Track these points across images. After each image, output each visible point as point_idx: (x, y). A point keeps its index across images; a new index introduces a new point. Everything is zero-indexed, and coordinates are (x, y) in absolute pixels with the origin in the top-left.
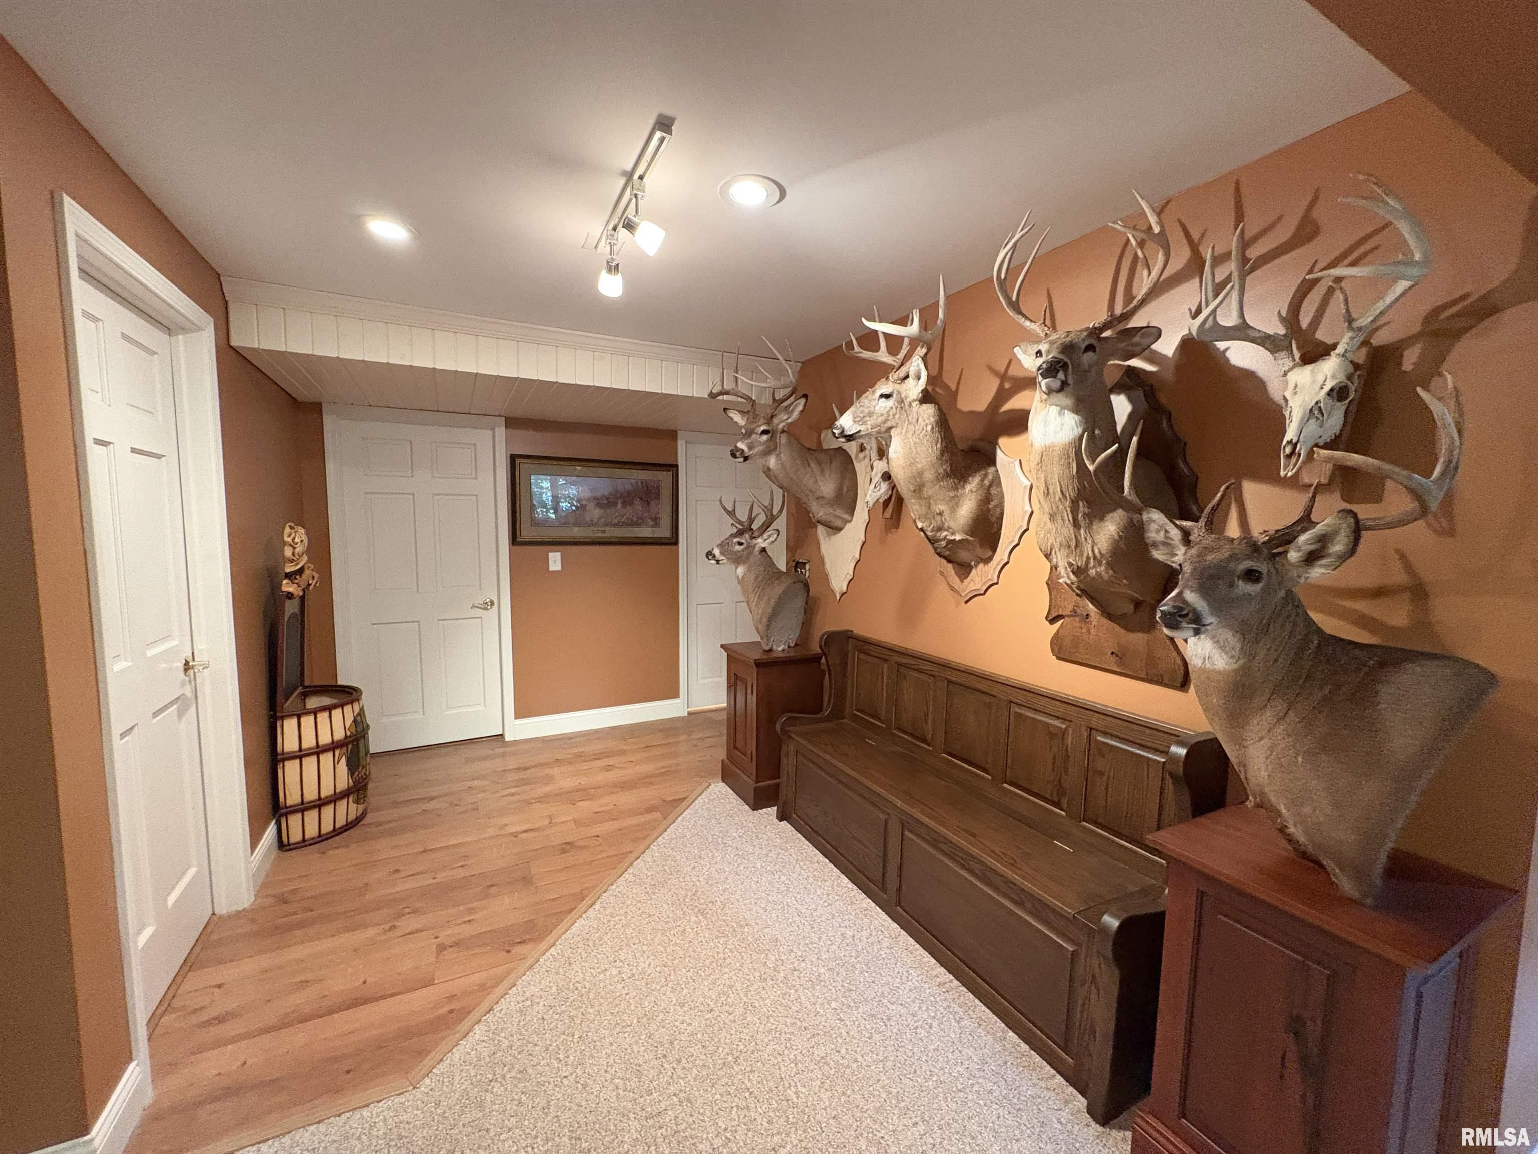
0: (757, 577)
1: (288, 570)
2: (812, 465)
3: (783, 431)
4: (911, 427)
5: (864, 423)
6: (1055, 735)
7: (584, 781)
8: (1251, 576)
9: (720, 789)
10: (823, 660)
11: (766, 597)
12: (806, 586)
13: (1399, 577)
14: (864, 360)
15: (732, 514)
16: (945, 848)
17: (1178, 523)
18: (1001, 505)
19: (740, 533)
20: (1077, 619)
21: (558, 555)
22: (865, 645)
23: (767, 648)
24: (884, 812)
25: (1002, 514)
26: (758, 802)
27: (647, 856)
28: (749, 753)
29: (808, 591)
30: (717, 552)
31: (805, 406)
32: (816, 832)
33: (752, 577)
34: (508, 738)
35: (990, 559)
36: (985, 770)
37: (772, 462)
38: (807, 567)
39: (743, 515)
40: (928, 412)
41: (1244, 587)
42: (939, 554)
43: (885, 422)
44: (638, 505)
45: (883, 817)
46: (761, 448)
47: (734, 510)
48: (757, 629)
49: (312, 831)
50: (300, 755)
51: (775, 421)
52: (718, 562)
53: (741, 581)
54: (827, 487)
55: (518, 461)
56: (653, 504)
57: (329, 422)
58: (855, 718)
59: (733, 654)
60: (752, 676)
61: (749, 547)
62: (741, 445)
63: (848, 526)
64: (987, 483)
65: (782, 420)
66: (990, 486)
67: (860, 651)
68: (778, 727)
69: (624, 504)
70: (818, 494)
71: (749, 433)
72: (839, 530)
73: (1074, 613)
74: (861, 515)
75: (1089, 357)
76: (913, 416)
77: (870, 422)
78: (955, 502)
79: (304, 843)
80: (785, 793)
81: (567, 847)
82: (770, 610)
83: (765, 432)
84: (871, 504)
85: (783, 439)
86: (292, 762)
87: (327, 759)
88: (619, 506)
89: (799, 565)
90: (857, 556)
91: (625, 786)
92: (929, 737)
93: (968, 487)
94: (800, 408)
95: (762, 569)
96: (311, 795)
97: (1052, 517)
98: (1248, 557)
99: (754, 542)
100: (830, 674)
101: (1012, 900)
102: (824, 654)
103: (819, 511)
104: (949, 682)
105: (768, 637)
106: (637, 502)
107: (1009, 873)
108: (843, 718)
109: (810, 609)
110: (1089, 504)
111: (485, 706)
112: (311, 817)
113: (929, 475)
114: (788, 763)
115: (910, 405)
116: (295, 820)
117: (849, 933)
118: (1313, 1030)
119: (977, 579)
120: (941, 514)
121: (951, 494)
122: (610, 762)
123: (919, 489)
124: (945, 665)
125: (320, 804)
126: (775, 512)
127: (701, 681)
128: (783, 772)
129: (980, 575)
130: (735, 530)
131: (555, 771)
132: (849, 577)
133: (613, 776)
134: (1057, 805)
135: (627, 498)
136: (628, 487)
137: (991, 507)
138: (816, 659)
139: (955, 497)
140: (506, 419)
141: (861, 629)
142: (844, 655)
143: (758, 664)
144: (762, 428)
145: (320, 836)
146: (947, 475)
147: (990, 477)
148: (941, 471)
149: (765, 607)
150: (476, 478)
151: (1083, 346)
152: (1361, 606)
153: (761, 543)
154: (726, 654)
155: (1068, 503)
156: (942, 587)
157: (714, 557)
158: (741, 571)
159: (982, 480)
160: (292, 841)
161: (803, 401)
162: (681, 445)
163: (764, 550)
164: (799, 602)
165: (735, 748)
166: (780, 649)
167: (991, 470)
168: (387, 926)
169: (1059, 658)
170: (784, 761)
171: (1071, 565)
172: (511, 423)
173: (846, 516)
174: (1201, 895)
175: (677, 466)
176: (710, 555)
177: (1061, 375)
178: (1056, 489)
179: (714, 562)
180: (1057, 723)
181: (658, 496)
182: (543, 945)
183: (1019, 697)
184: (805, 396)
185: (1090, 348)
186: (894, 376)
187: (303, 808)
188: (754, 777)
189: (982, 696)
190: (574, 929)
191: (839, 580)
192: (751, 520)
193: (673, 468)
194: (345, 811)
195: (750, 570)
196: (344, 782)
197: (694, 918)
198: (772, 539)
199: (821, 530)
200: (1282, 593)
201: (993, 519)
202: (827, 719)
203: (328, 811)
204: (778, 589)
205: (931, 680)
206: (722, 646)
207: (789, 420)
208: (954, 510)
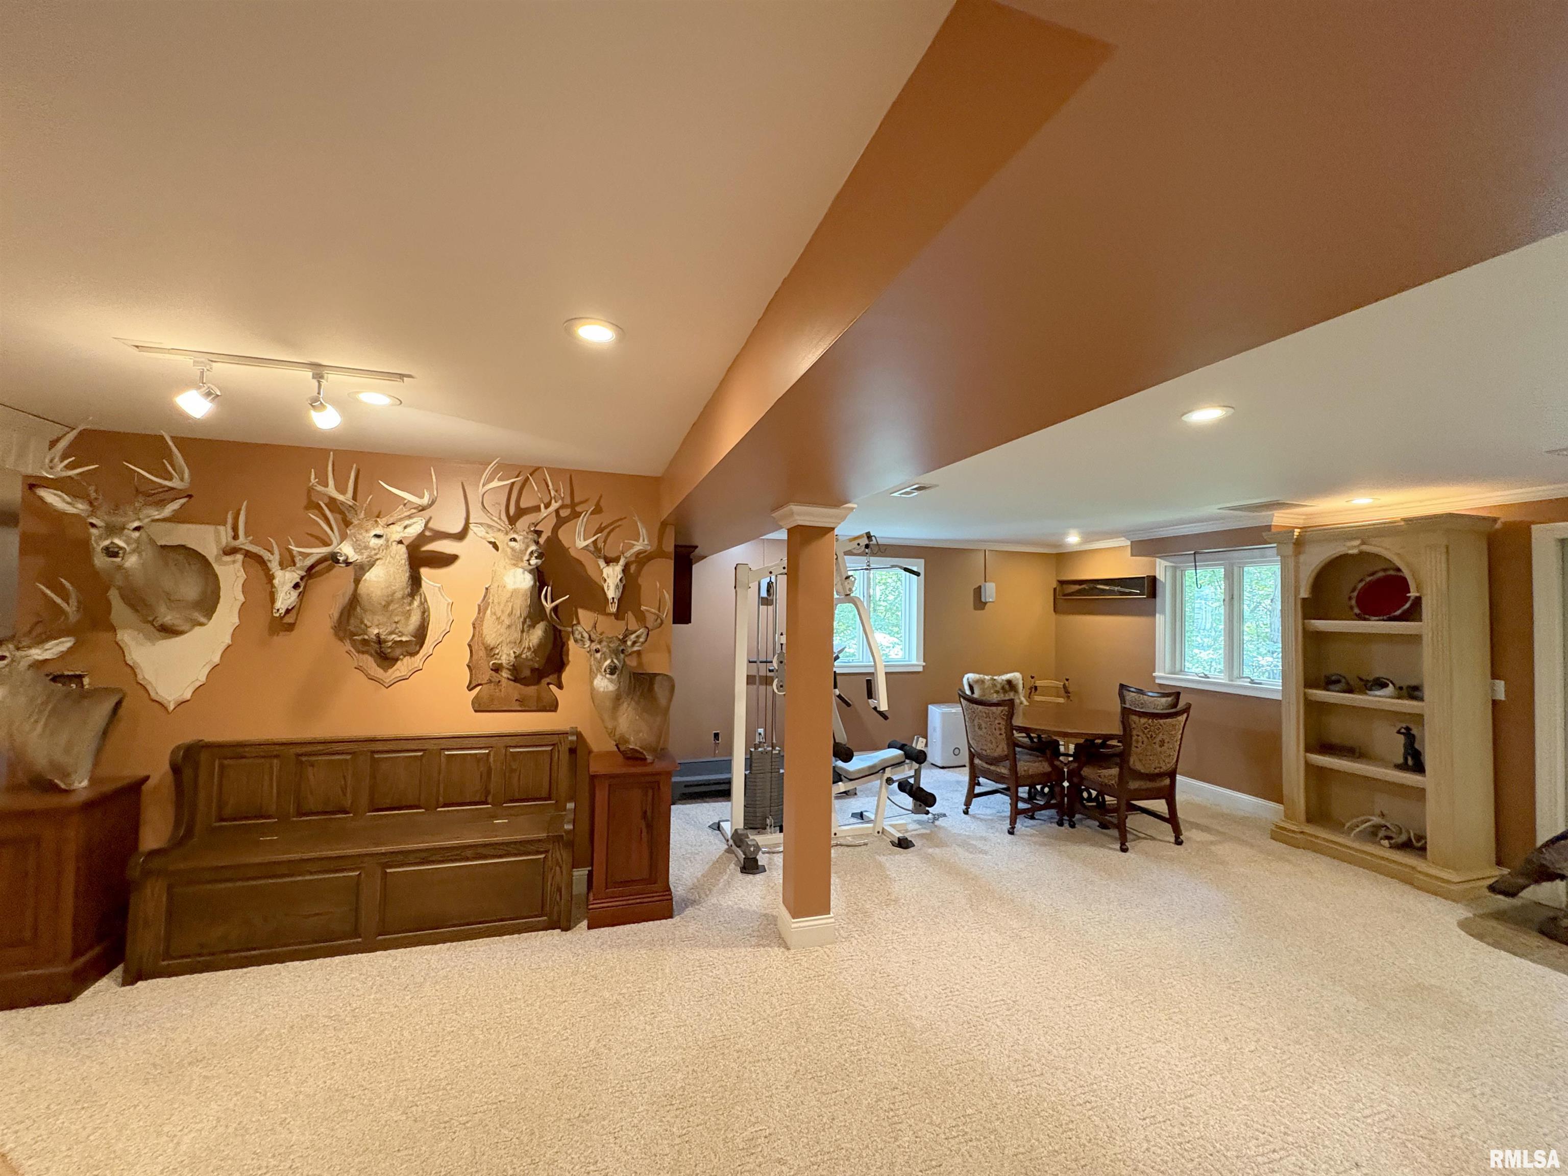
0: (31, 701)
2: (171, 565)
4: (392, 560)
6: (481, 759)
8: (623, 651)
20: (492, 684)
22: (235, 749)
24: (354, 869)
25: (429, 621)
36: (417, 807)
38: (86, 680)
40: (402, 550)
41: (622, 656)
45: (355, 873)
46: (134, 546)
51: (141, 515)
62: (120, 543)
63: (198, 629)
65: (148, 516)
66: (424, 602)
73: (490, 682)
76: (394, 552)
83: (137, 529)
85: (144, 536)
90: (216, 660)
92: (348, 806)
93: (416, 603)
98: (621, 644)
99: (22, 653)
101: (499, 856)
102: (176, 771)
103: (167, 615)
104: (373, 753)
110: (531, 620)
115: (393, 544)
118: (649, 813)
119: (402, 669)
120: (397, 622)
121: (408, 608)
134: (484, 803)
137: (425, 616)
139: (410, 610)
142: (196, 769)
144: (135, 525)
153: (36, 654)
155: (522, 620)
159: (421, 598)
161: (185, 500)
169: (481, 712)
173: (203, 620)
174: (610, 786)
178: (517, 612)
180: (482, 751)
183: (450, 744)
198: (61, 648)
202: (179, 845)
205: (349, 757)
207: (158, 517)
208: (408, 619)
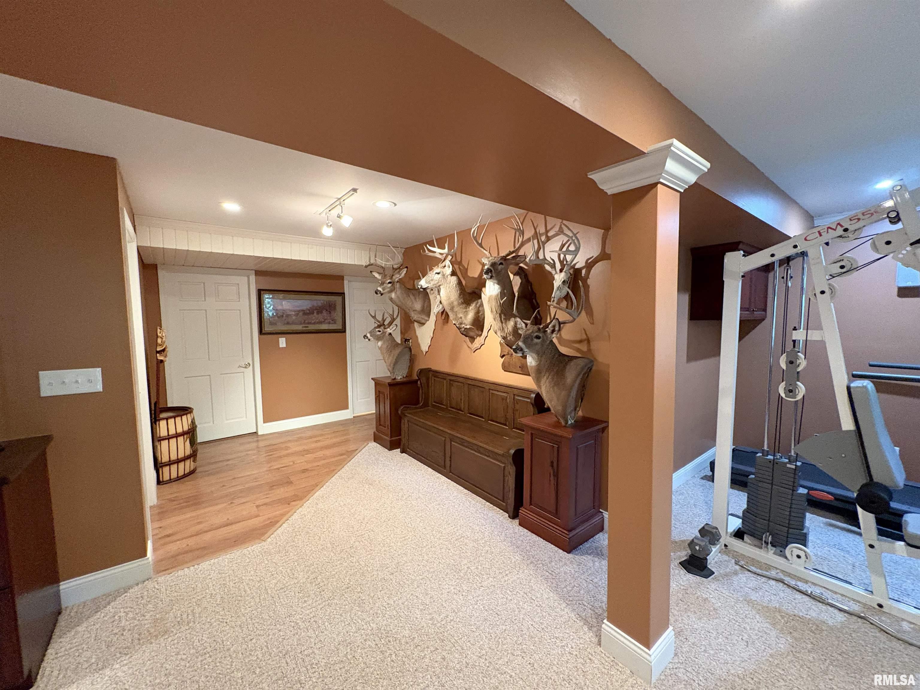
0: (387, 347)
1: (158, 350)
2: (411, 296)
3: (398, 282)
4: (448, 285)
5: (430, 283)
6: (504, 399)
7: (306, 448)
8: (538, 337)
9: (373, 445)
10: (419, 382)
11: (392, 355)
12: (410, 349)
13: (584, 337)
14: (430, 256)
15: (374, 317)
16: (465, 444)
17: (524, 321)
18: (484, 314)
19: (379, 326)
20: (509, 356)
21: (284, 339)
22: (436, 373)
23: (393, 378)
24: (443, 437)
25: (484, 318)
26: (392, 446)
27: (343, 470)
28: (387, 426)
29: (411, 351)
30: (368, 335)
31: (407, 271)
32: (418, 454)
33: (385, 346)
34: (260, 433)
35: (481, 335)
36: (482, 417)
37: (393, 295)
38: (410, 341)
39: (380, 318)
40: (454, 279)
41: (536, 340)
42: (462, 334)
43: (438, 283)
44: (325, 313)
45: (444, 439)
46: (388, 290)
47: (375, 316)
48: (388, 369)
49: (174, 475)
50: (169, 438)
51: (394, 277)
52: (369, 340)
53: (380, 348)
54: (418, 306)
55: (262, 292)
56: (332, 313)
57: (161, 273)
58: (434, 406)
59: (378, 383)
60: (387, 391)
61: (383, 332)
62: (379, 289)
63: (428, 322)
64: (478, 306)
65: (397, 277)
66: (479, 307)
67: (435, 377)
68: (399, 412)
69: (318, 313)
70: (414, 309)
71: (383, 283)
72: (424, 324)
73: (508, 354)
74: (433, 318)
75: (500, 267)
76: (448, 280)
77: (432, 283)
78: (466, 313)
79: (170, 481)
80: (404, 441)
81: (305, 471)
82: (394, 360)
83: (390, 283)
84: (436, 314)
85: (398, 285)
86: (165, 441)
87: (181, 439)
88: (315, 314)
89: (407, 340)
90: (432, 335)
91: (327, 447)
92: (462, 409)
93: (471, 308)
94: (405, 272)
95: (390, 342)
96: (174, 457)
97: (494, 319)
98: (537, 332)
99: (386, 330)
100: (422, 389)
101: (486, 455)
102: (419, 379)
103: (415, 316)
104: (469, 384)
105: (394, 373)
106: (324, 311)
107: (485, 446)
108: (429, 406)
109: (412, 360)
110: (505, 315)
111: (246, 418)
112: (174, 467)
113: (456, 303)
114: (405, 426)
115: (447, 276)
116: (166, 469)
117: (431, 484)
118: (555, 464)
119: (477, 343)
120: (461, 318)
121: (464, 310)
122: (318, 439)
123: (452, 309)
124: (467, 378)
125: (178, 461)
126: (395, 317)
127: (359, 401)
128: (403, 433)
129: (479, 341)
130: (376, 325)
131: (289, 445)
132: (429, 345)
133: (319, 444)
134: (505, 425)
135: (320, 310)
136: (320, 304)
137: (480, 315)
138: (416, 381)
139: (466, 311)
140: (255, 271)
141: (435, 367)
142: (428, 379)
143: (390, 385)
144: (388, 281)
145: (178, 477)
146: (462, 303)
147: (479, 303)
148: (460, 301)
149: (391, 359)
150: (239, 301)
151: (499, 263)
152: (577, 345)
153: (389, 331)
154: (374, 382)
155: (498, 315)
156: (466, 346)
157: (367, 337)
158: (380, 344)
159: (476, 305)
160: (165, 480)
161: (406, 269)
162: (346, 282)
163: (390, 334)
164: (407, 357)
165: (380, 425)
166: (399, 378)
167: (480, 301)
168: (230, 502)
169: (505, 371)
170: (402, 426)
171: (502, 336)
172: (258, 273)
173: (426, 318)
174: (532, 434)
175: (344, 293)
176: (365, 337)
177: (490, 274)
178: (494, 310)
179: (367, 340)
180: (504, 394)
181: (335, 308)
182: (304, 500)
183: (492, 387)
184: (407, 267)
185: (501, 264)
186: (441, 265)
187: (170, 463)
188: (390, 435)
189: (481, 389)
190: (316, 495)
191: (424, 347)
192: (384, 321)
193: (342, 294)
194: (188, 465)
195: (384, 343)
196: (188, 451)
197: (367, 486)
198: (394, 329)
199: (416, 324)
200: (548, 342)
201: (481, 320)
202: (421, 408)
203: (181, 465)
204: (397, 351)
205: (462, 385)
206: (372, 379)
207: (400, 277)
208: (466, 317)
